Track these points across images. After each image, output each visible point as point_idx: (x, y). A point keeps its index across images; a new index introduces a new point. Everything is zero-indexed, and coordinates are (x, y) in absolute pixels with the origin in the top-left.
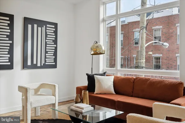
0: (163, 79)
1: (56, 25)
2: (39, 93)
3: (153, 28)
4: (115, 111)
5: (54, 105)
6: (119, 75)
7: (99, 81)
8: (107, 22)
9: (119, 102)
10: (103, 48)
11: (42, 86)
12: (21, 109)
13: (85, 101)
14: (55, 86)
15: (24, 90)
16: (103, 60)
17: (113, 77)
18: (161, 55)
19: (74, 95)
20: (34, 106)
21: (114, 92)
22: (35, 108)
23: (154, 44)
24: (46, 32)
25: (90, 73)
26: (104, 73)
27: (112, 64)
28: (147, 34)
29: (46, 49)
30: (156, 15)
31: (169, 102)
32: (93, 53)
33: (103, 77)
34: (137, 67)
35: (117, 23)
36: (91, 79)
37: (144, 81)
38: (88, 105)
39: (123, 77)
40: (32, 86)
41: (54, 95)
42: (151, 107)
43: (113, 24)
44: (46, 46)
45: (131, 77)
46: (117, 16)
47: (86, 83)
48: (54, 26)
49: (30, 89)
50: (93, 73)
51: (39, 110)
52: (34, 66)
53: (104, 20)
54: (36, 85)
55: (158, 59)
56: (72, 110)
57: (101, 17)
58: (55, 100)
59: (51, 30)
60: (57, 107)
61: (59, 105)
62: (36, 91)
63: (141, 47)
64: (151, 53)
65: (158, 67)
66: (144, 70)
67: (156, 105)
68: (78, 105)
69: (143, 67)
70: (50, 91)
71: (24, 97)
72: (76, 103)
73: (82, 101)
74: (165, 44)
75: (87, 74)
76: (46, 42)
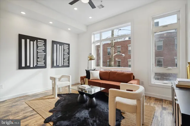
0: (122, 72)
1: (69, 45)
2: (61, 80)
3: (117, 46)
4: (99, 88)
5: (69, 86)
6: (102, 70)
7: (92, 73)
8: (95, 44)
9: (102, 83)
10: (94, 57)
11: (63, 76)
12: (51, 89)
13: (86, 83)
14: (69, 76)
15: (53, 79)
16: (93, 63)
17: (99, 71)
18: (121, 60)
19: (79, 81)
20: (59, 87)
21: (100, 79)
22: (59, 88)
23: (117, 55)
24: (64, 49)
25: (87, 69)
26: (95, 69)
27: (98, 65)
28: (114, 50)
29: (64, 57)
30: (119, 40)
31: (127, 83)
32: (89, 59)
33: (94, 71)
34: (110, 66)
35: (100, 44)
36: (88, 72)
37: (114, 73)
38: (88, 86)
39: (104, 71)
40: (57, 77)
41: (69, 81)
42: (119, 85)
43: (99, 44)
44: (64, 56)
45: (108, 71)
46: (101, 41)
47: (85, 75)
48: (68, 46)
49: (56, 78)
50: (89, 70)
51: (61, 89)
52: (58, 66)
53: (94, 43)
54: (59, 76)
55: (119, 62)
56: (80, 88)
57: (93, 41)
58: (70, 83)
59: (66, 47)
60: (71, 87)
61: (72, 86)
62: (60, 79)
63: (112, 56)
64: (117, 59)
65: (119, 66)
66: (113, 67)
67: (121, 84)
68: (82, 86)
69: (112, 66)
70: (67, 79)
71: (53, 82)
72: (81, 84)
73: (84, 84)
74: (123, 54)
75: (86, 70)
76: (64, 54)
